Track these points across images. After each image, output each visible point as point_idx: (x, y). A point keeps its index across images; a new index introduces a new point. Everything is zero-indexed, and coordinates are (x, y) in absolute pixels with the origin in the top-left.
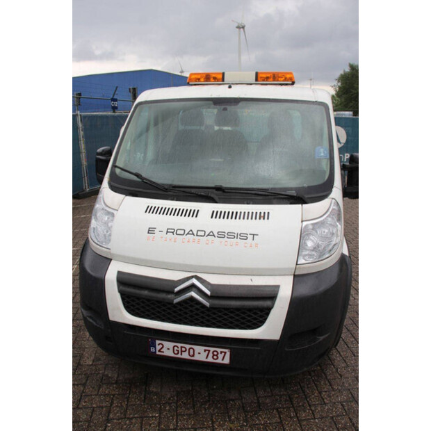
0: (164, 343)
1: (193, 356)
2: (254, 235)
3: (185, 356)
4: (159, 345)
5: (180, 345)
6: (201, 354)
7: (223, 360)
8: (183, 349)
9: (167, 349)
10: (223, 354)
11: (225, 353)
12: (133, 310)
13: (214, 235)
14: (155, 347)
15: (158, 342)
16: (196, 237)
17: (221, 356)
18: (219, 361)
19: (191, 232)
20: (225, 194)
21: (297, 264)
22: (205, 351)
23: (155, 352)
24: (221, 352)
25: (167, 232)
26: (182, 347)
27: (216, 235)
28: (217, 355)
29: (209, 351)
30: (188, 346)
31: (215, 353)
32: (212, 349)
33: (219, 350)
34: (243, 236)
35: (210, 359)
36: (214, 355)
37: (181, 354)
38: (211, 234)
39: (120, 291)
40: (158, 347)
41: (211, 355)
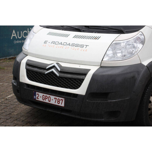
0: (39, 93)
1: (50, 101)
2: (87, 46)
3: (47, 101)
4: (37, 94)
5: (45, 95)
6: (53, 100)
7: (61, 104)
8: (46, 97)
9: (40, 97)
10: (62, 100)
11: (63, 100)
12: (30, 78)
13: (70, 45)
14: (36, 96)
15: (37, 93)
16: (62, 46)
17: (61, 102)
18: (60, 105)
19: (61, 43)
20: (89, 29)
21: (102, 61)
22: (55, 98)
23: (36, 98)
24: (61, 100)
25: (52, 43)
26: (46, 96)
27: (71, 45)
28: (59, 101)
29: (56, 99)
30: (48, 96)
31: (59, 100)
32: (58, 98)
33: (60, 98)
34: (82, 46)
35: (56, 104)
36: (58, 101)
37: (45, 100)
38: (69, 44)
39: (26, 68)
40: (37, 96)
41: (57, 101)
